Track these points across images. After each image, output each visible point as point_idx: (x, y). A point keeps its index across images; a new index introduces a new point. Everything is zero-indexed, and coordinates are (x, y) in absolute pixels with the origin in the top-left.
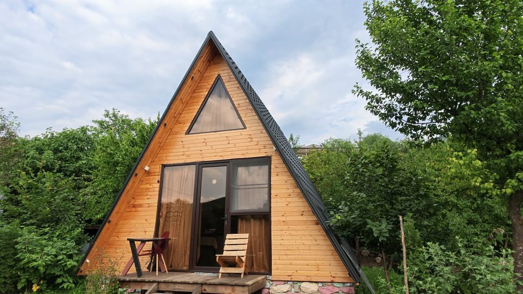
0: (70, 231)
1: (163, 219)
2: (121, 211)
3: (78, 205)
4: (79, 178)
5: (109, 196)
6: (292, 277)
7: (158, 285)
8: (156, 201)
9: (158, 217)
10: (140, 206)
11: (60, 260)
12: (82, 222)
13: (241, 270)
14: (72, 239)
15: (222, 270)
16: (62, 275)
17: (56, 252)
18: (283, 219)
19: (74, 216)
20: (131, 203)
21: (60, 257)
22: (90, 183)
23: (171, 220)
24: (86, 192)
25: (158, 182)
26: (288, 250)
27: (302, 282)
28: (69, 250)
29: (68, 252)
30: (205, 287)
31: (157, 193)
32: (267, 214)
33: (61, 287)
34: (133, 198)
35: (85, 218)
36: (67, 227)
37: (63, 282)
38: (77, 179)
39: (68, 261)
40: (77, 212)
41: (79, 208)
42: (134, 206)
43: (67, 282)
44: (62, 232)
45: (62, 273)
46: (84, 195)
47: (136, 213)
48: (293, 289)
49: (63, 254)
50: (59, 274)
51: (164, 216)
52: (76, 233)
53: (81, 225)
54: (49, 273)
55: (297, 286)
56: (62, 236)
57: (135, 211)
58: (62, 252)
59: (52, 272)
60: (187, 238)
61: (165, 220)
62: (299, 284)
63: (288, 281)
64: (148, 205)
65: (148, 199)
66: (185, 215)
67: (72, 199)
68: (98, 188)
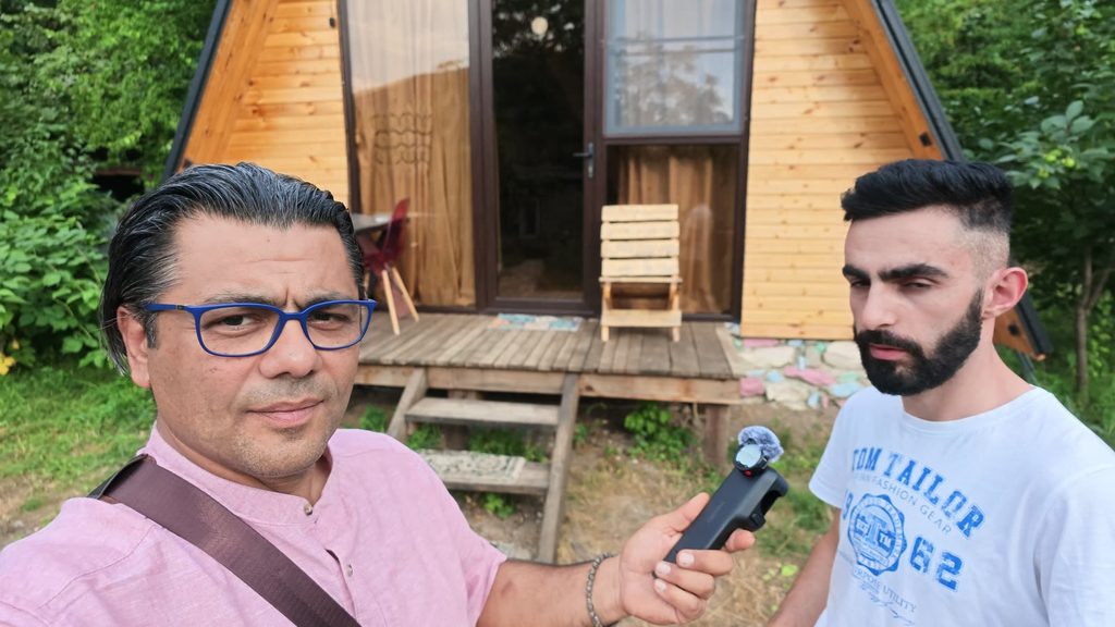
0: (50, 187)
1: (369, 156)
2: (219, 129)
3: (46, 103)
4: (16, 17)
5: (140, 75)
6: (802, 329)
7: (426, 374)
8: (339, 94)
9: (353, 149)
10: (280, 109)
11: (55, 288)
12: (81, 159)
13: (671, 318)
14: (68, 213)
15: (611, 318)
16: (77, 329)
17: (31, 262)
18: (792, 158)
19: (44, 139)
20: (246, 100)
21: (51, 279)
22: (64, 33)
23: (395, 158)
24: (58, 64)
25: (332, 23)
26: (800, 253)
27: (831, 341)
28: (71, 253)
29: (72, 259)
30: (588, 380)
31: (336, 65)
32: (734, 140)
33: (83, 363)
34: (251, 84)
35: (84, 145)
36: (37, 176)
37: (86, 349)
38: (13, 23)
39: (83, 287)
40: (54, 127)
41: (51, 113)
42: (259, 111)
43: (98, 348)
44: (25, 192)
45: (74, 323)
46: (54, 74)
47: (269, 133)
48: (802, 359)
49: (59, 267)
50: (63, 326)
51: (370, 144)
52: (72, 193)
53: (79, 169)
54: (32, 326)
55: (814, 352)
56: (29, 204)
57: (268, 129)
58: (49, 262)
59: (41, 322)
60: (460, 212)
61: (376, 159)
62: (821, 346)
63: (787, 340)
64: (311, 109)
65: (305, 85)
66: (443, 140)
67: (20, 86)
68: (92, 53)
